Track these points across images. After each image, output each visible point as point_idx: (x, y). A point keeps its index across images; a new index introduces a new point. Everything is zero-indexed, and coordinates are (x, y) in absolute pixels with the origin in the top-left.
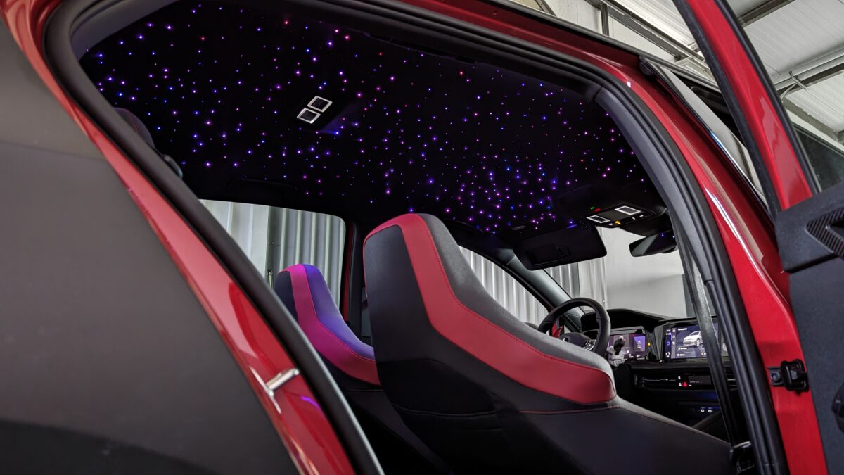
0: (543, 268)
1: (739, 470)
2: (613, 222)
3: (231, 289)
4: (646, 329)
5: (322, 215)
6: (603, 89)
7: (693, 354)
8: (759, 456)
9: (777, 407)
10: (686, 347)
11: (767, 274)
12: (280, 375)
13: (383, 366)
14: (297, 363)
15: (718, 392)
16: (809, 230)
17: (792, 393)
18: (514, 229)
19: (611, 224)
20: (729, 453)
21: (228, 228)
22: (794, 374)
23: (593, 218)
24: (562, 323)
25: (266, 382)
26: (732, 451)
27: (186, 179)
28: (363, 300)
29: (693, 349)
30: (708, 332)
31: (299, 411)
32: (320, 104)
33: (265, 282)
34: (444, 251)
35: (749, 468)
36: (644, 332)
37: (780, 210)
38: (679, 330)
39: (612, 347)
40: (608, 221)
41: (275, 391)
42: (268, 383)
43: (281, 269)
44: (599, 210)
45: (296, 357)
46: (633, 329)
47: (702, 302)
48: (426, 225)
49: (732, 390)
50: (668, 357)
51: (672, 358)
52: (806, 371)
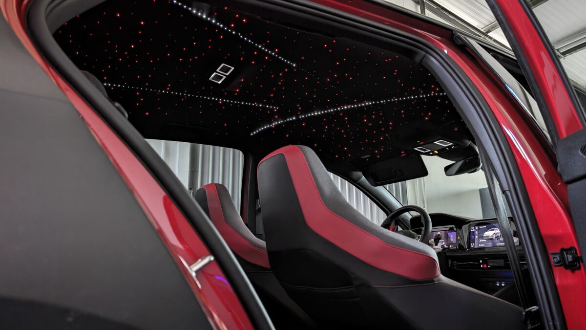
0: (383, 184)
1: (530, 327)
2: (433, 152)
3: (165, 199)
4: (457, 227)
5: (227, 149)
6: (428, 55)
7: (490, 244)
8: (544, 316)
9: (558, 282)
10: (485, 239)
11: (549, 185)
12: (200, 260)
13: (272, 254)
14: (213, 252)
15: (514, 272)
16: (582, 153)
17: (568, 272)
18: (362, 157)
19: (431, 153)
20: (522, 314)
21: (162, 155)
22: (570, 258)
23: (419, 149)
24: (397, 224)
25: (190, 265)
26: (524, 313)
27: (130, 119)
28: (257, 209)
29: (490, 241)
30: (505, 228)
31: (213, 286)
32: (225, 70)
33: (188, 193)
34: (315, 171)
35: (536, 325)
36: (455, 229)
37: (558, 138)
38: (480, 227)
39: (433, 240)
40: (429, 151)
41: (197, 272)
42: (191, 267)
43: (199, 187)
44: (423, 143)
45: (212, 248)
46: (447, 227)
47: (501, 207)
48: (302, 153)
49: (523, 268)
50: (472, 246)
51: (475, 247)
52: (579, 255)
